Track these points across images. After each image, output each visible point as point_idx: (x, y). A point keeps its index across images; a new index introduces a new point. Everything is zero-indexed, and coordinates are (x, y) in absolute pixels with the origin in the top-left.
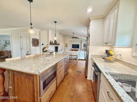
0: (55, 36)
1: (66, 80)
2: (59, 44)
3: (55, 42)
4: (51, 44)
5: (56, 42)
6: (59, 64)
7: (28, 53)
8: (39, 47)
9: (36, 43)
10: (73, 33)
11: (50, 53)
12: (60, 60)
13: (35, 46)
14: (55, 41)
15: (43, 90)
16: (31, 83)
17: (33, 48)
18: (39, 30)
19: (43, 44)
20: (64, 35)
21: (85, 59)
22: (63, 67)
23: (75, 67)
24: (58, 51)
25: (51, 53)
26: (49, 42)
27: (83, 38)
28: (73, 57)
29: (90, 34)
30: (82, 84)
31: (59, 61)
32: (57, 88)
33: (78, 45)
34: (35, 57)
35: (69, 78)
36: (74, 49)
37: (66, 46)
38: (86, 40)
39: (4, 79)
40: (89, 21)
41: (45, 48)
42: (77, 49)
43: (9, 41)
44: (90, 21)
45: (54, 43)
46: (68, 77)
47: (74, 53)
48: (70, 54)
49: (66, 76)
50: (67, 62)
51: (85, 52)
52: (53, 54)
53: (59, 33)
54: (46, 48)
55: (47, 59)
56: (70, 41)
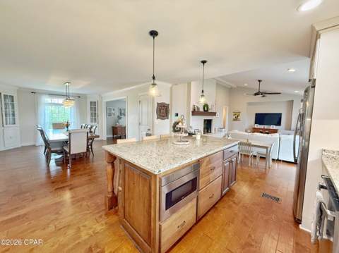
0: (203, 96)
1: (224, 208)
2: (214, 114)
3: (204, 109)
4: (195, 113)
5: (208, 109)
6: (205, 162)
7: (149, 132)
8: (169, 120)
9: (163, 111)
10: (259, 81)
11: (187, 135)
12: (210, 153)
13: (162, 119)
14: (206, 106)
15: (166, 209)
16: (146, 189)
17: (158, 122)
18: (170, 85)
19: (177, 115)
20: (231, 89)
21: (296, 160)
22: (218, 171)
23: (258, 180)
24: (213, 131)
25: (190, 134)
26: (191, 110)
27: (296, 92)
28: (255, 151)
29: (315, 80)
30: (276, 237)
31: (205, 155)
32: (198, 220)
33: (279, 116)
34: (161, 141)
35: (234, 205)
36: (262, 127)
37: (236, 119)
38: (302, 101)
39: (114, 171)
40: (314, 36)
41: (178, 123)
42: (273, 127)
43: (125, 110)
44: (318, 36)
45: (202, 110)
46: (231, 203)
47: (260, 139)
48: (245, 141)
49: (225, 198)
50: (231, 162)
51: (298, 137)
52: (195, 138)
53: (217, 84)
54: (180, 124)
55: (181, 147)
56: (250, 104)
